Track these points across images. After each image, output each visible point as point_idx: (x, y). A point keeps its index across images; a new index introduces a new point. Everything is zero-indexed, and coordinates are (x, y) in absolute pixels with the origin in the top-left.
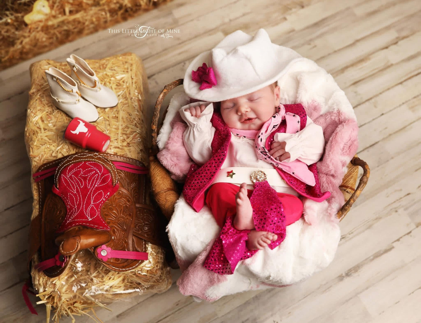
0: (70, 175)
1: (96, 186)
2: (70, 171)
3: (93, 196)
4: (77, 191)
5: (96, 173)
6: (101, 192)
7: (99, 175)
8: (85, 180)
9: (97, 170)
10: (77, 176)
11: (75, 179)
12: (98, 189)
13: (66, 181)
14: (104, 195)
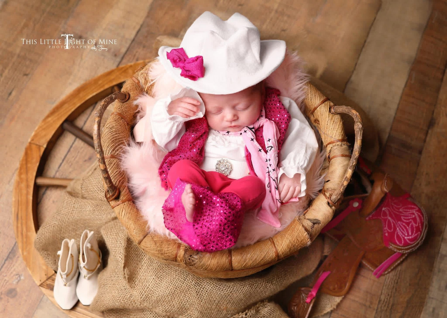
0: (416, 215)
1: (398, 229)
2: (419, 215)
3: (393, 222)
4: (401, 212)
5: (408, 235)
6: (391, 230)
7: (405, 236)
8: (406, 223)
9: (410, 237)
10: (412, 219)
11: (411, 216)
12: (395, 229)
13: (413, 208)
14: (387, 231)
